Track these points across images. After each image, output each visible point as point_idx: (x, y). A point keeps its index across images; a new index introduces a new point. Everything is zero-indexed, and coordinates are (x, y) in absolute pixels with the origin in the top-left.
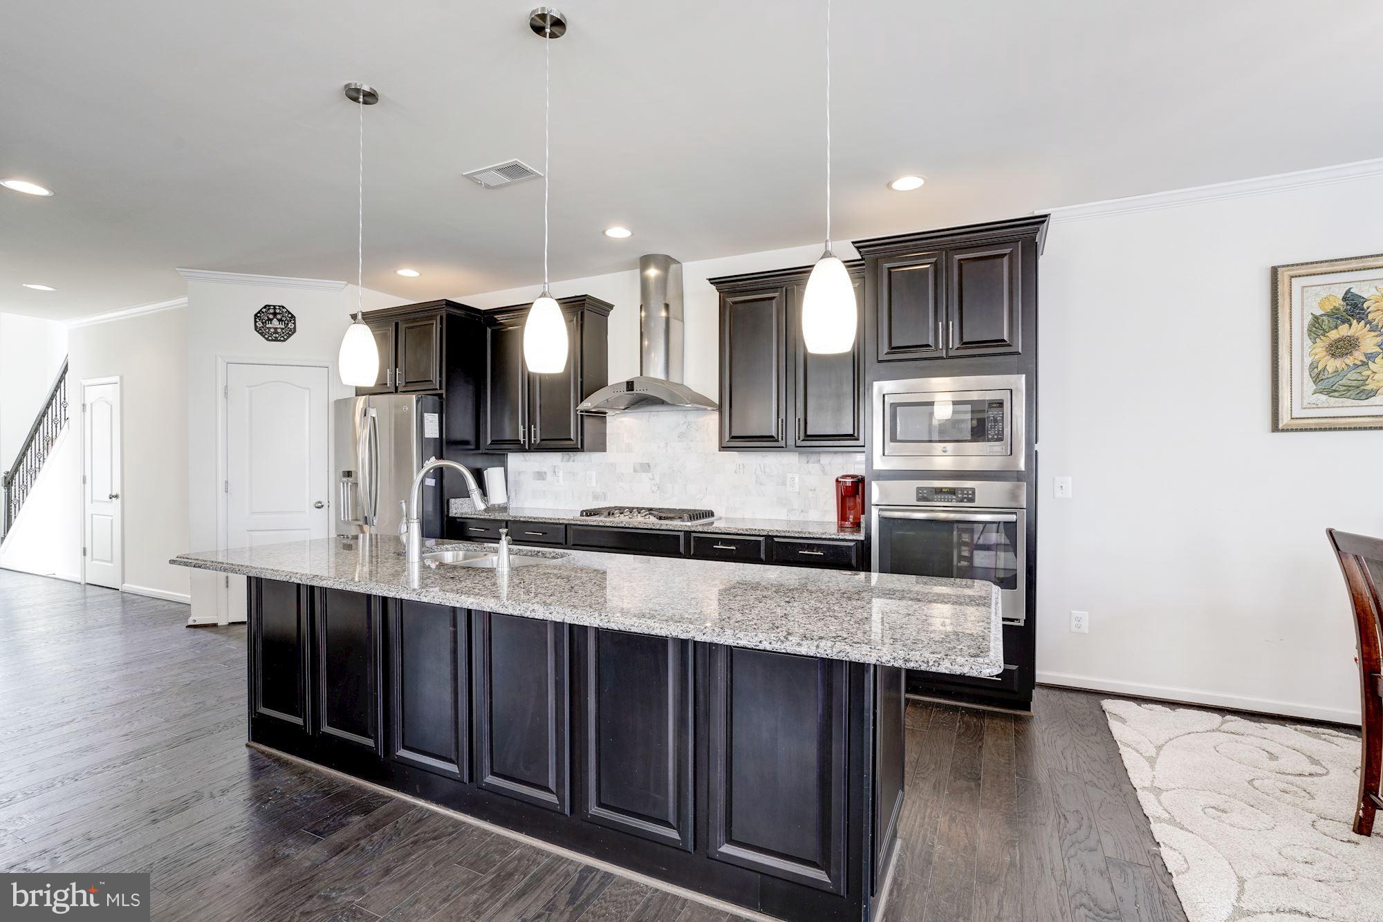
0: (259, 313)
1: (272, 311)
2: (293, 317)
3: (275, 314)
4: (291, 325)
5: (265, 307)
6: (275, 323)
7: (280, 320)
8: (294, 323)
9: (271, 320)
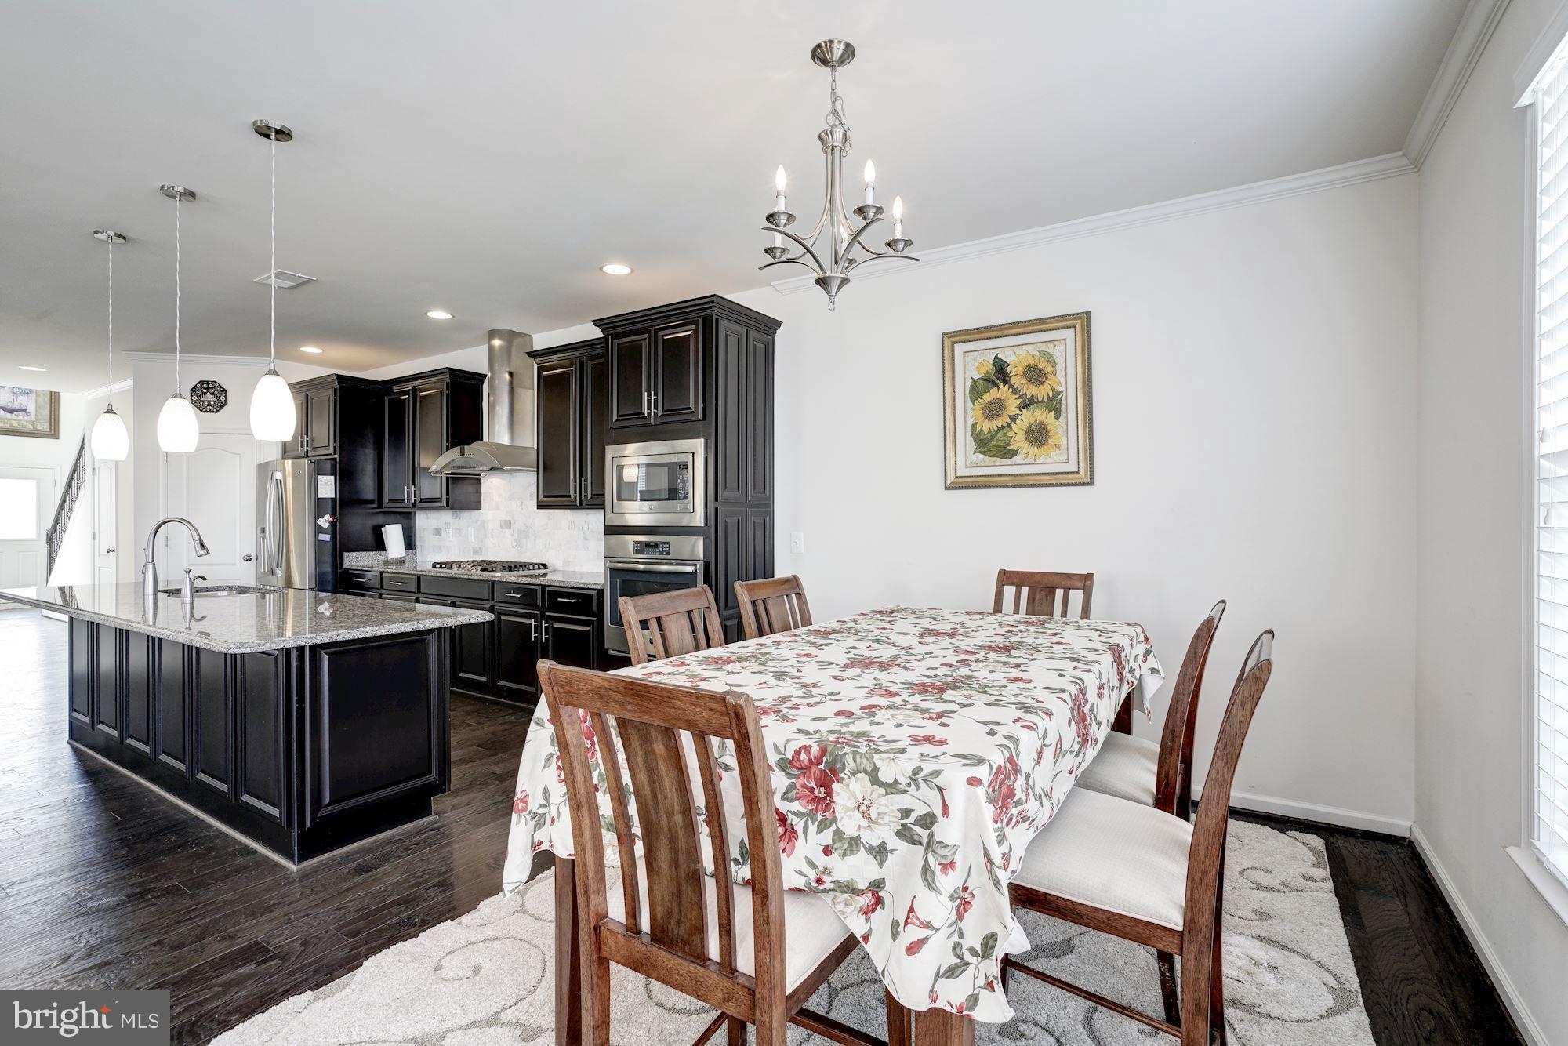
0: (194, 387)
1: (205, 386)
2: (224, 391)
3: (208, 389)
4: (222, 398)
5: (199, 383)
6: (209, 396)
7: (212, 394)
8: (226, 396)
9: (205, 394)
